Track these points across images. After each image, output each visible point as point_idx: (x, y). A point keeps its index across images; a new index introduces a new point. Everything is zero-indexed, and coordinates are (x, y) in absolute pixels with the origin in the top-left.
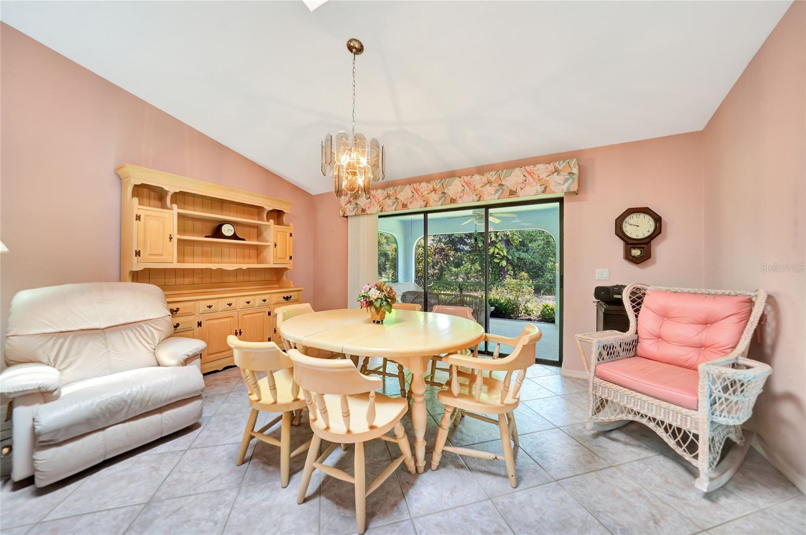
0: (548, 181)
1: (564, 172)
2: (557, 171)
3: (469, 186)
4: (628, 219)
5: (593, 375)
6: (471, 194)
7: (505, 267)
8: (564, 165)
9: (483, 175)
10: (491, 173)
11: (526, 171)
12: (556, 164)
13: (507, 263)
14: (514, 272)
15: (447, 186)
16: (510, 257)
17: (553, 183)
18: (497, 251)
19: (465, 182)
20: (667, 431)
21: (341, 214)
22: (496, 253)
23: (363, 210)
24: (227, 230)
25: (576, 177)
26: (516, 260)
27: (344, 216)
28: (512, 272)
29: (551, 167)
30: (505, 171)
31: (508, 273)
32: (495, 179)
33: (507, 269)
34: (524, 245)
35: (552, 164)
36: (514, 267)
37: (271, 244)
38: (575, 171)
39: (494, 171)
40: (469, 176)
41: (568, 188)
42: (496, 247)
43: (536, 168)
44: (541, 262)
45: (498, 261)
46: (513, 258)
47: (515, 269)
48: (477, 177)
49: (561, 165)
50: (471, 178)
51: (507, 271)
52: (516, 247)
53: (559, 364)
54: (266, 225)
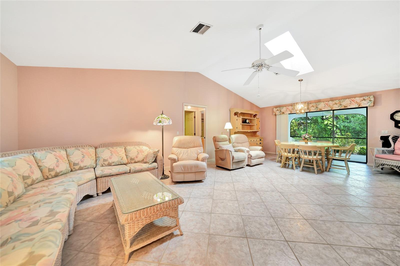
0: (360, 103)
1: (367, 100)
2: (364, 100)
3: (327, 105)
4: (396, 114)
5: (374, 157)
6: (328, 107)
7: (335, 131)
8: (367, 97)
9: (333, 101)
10: (336, 101)
11: (351, 100)
12: (364, 97)
13: (336, 129)
14: (341, 133)
15: (318, 105)
16: (338, 126)
17: (363, 103)
18: (329, 122)
19: (326, 104)
20: (396, 167)
21: (274, 114)
22: (329, 123)
23: (283, 113)
24: (247, 121)
25: (372, 102)
26: (342, 127)
27: (275, 115)
28: (340, 133)
29: (362, 98)
30: (342, 100)
31: (337, 134)
32: (338, 103)
33: (336, 132)
34: (348, 119)
35: (362, 97)
36: (341, 131)
37: (256, 124)
38: (372, 99)
39: (338, 100)
40: (327, 102)
41: (369, 105)
42: (328, 120)
43: (355, 99)
44: (360, 128)
45: (330, 128)
46: (340, 126)
47: (342, 132)
48: (330, 102)
49: (366, 98)
50: (328, 102)
51: (336, 133)
52: (342, 120)
53: (366, 163)
54: (254, 119)
